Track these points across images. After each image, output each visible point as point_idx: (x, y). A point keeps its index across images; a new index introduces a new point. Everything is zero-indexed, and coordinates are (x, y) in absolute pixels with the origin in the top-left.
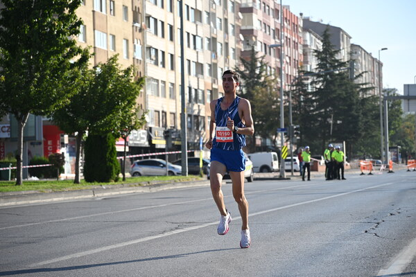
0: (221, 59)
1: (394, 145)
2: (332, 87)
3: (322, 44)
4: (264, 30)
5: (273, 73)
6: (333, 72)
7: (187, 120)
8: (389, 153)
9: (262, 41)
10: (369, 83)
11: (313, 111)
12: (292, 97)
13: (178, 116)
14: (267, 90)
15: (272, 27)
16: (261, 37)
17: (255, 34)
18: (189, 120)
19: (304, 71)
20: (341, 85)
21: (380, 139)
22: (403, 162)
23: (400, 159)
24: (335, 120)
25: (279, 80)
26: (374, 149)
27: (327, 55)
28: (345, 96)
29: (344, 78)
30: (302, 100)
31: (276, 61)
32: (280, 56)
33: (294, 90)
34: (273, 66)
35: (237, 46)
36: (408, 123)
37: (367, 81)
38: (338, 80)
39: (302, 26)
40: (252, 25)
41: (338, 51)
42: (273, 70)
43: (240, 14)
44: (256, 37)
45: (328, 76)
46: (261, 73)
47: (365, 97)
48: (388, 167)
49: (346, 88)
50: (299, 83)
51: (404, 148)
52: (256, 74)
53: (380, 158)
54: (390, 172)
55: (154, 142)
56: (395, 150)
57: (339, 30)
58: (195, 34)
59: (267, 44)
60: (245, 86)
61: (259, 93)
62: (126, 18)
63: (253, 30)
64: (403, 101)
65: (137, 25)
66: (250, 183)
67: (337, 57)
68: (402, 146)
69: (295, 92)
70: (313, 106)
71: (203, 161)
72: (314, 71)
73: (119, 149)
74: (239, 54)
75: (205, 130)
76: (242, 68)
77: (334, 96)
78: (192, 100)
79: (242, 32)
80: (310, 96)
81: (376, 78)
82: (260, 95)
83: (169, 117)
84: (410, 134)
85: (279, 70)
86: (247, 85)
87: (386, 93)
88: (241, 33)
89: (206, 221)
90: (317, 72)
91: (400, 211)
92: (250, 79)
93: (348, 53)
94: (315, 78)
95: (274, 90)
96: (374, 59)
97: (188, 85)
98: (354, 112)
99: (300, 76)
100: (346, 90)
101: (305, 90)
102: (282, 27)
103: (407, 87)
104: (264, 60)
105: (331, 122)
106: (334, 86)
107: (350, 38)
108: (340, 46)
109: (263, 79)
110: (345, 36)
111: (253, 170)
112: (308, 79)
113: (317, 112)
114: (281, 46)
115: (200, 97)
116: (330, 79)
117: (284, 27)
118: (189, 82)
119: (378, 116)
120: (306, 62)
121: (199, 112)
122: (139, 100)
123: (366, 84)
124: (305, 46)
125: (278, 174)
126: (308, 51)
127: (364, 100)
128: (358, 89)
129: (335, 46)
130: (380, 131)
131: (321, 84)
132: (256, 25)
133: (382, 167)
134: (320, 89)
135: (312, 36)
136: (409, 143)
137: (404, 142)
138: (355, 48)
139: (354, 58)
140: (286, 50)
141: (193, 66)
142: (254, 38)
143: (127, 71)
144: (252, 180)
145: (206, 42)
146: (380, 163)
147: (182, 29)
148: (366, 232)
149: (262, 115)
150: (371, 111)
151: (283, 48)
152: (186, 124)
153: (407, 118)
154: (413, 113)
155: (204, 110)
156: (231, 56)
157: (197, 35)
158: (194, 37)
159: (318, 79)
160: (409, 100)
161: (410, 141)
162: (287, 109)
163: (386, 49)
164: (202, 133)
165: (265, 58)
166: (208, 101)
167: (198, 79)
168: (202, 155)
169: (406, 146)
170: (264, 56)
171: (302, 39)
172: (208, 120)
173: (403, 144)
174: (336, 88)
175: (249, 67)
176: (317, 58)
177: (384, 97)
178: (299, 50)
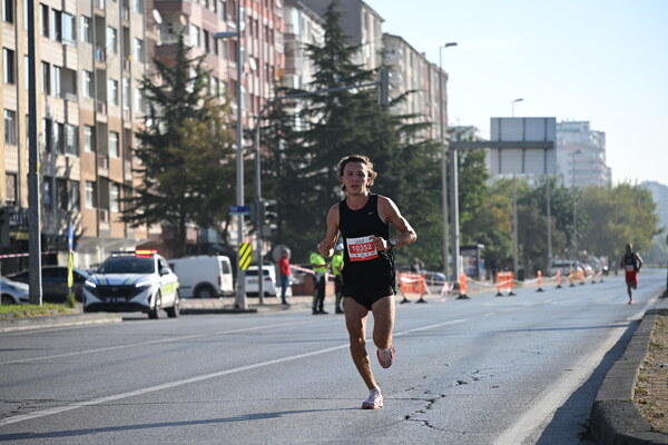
0: (114, 61)
1: (471, 243)
2: (345, 122)
3: (323, 32)
4: (204, 3)
5: (221, 91)
6: (345, 92)
7: (42, 188)
8: (460, 258)
10: (420, 115)
11: (305, 171)
12: (262, 143)
13: (24, 179)
14: (209, 126)
17: (185, 10)
18: (47, 188)
19: (285, 89)
20: (362, 118)
21: (441, 229)
22: (488, 278)
23: (482, 272)
25: (234, 106)
26: (430, 251)
27: (334, 56)
28: (371, 140)
29: (366, 105)
30: (282, 147)
31: (228, 67)
32: (235, 54)
33: (265, 128)
34: (222, 76)
35: (147, 34)
36: (499, 198)
37: (417, 111)
38: (357, 108)
41: (356, 48)
42: (222, 85)
44: (187, 17)
45: (336, 100)
46: (196, 90)
47: (411, 142)
48: (457, 287)
49: (374, 123)
50: (276, 112)
51: (491, 248)
52: (186, 93)
53: (441, 269)
54: (462, 297)
56: (473, 252)
57: (359, 4)
58: (59, 8)
59: (210, 31)
60: (163, 119)
61: (193, 134)
63: (180, 1)
64: (488, 151)
66: (172, 320)
67: (355, 60)
68: (486, 244)
69: (268, 131)
70: (305, 162)
71: (75, 273)
72: (308, 89)
74: (152, 50)
75: (79, 209)
76: (158, 81)
77: (349, 140)
78: (54, 147)
79: (159, 5)
80: (299, 141)
81: (435, 105)
82: (195, 137)
83: (5, 183)
84: (503, 220)
85: (234, 86)
86: (168, 117)
87: (454, 134)
88: (155, 8)
90: (314, 89)
91: (477, 376)
92: (175, 103)
93: (377, 52)
94: (309, 103)
95: (224, 127)
96: (429, 66)
97: (44, 115)
99: (277, 100)
100: (372, 128)
101: (289, 127)
103: (497, 123)
104: (204, 65)
106: (348, 119)
107: (382, 21)
108: (360, 37)
109: (201, 103)
110: (371, 17)
111: (180, 293)
112: (294, 105)
113: (313, 174)
114: (238, 35)
115: (70, 141)
116: (339, 105)
118: (47, 108)
119: (437, 183)
120: (290, 69)
121: (67, 172)
123: (413, 116)
124: (289, 36)
125: (230, 302)
126: (295, 46)
127: (410, 149)
128: (397, 127)
129: (350, 37)
130: (442, 213)
131: (321, 115)
133: (446, 288)
134: (319, 125)
135: (303, 15)
136: (502, 238)
137: (491, 235)
138: (391, 43)
139: (389, 64)
140: (249, 45)
141: (55, 75)
142: (182, 19)
144: (177, 312)
145: (83, 26)
146: (441, 279)
148: (407, 418)
149: (199, 178)
150: (422, 171)
151: (242, 40)
152: (39, 196)
153: (496, 187)
154: (510, 176)
155: (76, 168)
156: (135, 56)
157: (63, 11)
158: (58, 14)
159: (316, 106)
160: (500, 149)
161: (504, 234)
162: (252, 168)
163: (455, 44)
164: (73, 216)
165: (206, 59)
166: (87, 149)
167: (66, 102)
168: (74, 261)
169: (495, 244)
170: (204, 56)
171: (283, 22)
172: (87, 190)
173: (489, 240)
174: (353, 124)
175: (173, 78)
176: (313, 62)
177: (451, 143)
178: (277, 44)
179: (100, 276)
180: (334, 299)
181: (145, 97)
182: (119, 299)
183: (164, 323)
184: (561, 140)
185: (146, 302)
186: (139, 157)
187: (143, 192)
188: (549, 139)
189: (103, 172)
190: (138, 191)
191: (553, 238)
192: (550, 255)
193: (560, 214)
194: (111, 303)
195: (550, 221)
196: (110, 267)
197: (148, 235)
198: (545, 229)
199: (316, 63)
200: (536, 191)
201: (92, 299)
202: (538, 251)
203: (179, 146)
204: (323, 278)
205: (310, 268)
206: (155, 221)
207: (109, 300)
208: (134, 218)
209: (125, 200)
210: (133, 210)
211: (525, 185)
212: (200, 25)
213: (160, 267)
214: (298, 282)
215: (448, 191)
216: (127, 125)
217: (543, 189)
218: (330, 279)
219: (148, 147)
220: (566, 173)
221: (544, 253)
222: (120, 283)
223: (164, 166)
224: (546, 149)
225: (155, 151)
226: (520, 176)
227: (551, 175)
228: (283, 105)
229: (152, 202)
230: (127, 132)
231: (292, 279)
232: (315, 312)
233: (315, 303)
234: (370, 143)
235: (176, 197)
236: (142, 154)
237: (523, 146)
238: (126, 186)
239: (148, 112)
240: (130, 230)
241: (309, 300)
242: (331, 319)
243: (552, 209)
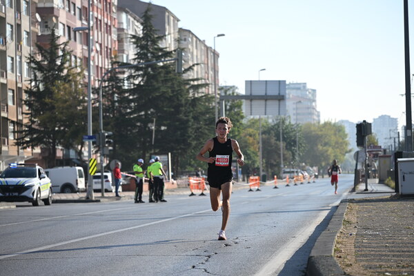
0: (11, 45)
2: (155, 83)
3: (142, 27)
4: (67, 9)
5: (78, 64)
6: (155, 64)
9: (65, 23)
10: (201, 79)
11: (130, 113)
12: (103, 96)
14: (71, 86)
15: (78, 5)
16: (63, 17)
17: (55, 13)
19: (118, 62)
20: (166, 81)
22: (244, 180)
23: (240, 176)
24: (158, 125)
25: (86, 74)
27: (148, 42)
28: (171, 95)
29: (170, 72)
30: (116, 99)
31: (82, 49)
32: (87, 41)
33: (105, 87)
34: (79, 55)
35: (32, 28)
36: (251, 130)
37: (200, 76)
38: (162, 75)
39: (116, 4)
40: (53, 2)
41: (162, 37)
42: (78, 60)
44: (57, 18)
45: (150, 69)
46: (63, 63)
47: (196, 96)
49: (173, 84)
50: (112, 77)
52: (57, 65)
57: (164, 10)
59: (72, 27)
60: (42, 81)
61: (61, 91)
63: (53, 8)
64: (243, 101)
66: (47, 207)
67: (162, 45)
69: (107, 89)
70: (130, 108)
72: (132, 62)
74: (35, 38)
76: (39, 58)
77: (157, 94)
79: (39, 10)
80: (126, 95)
81: (211, 73)
82: (62, 93)
84: (253, 144)
85: (86, 61)
86: (45, 80)
88: (37, 12)
90: (136, 63)
91: (237, 241)
92: (49, 71)
93: (175, 40)
94: (133, 71)
95: (80, 86)
96: (207, 48)
98: (182, 116)
99: (113, 69)
100: (172, 87)
101: (121, 86)
102: (91, 5)
103: (250, 84)
104: (67, 47)
105: (153, 128)
106: (157, 81)
107: (178, 20)
108: (165, 30)
109: (65, 71)
110: (172, 18)
111: (52, 190)
112: (124, 73)
113: (136, 115)
114: (89, 30)
116: (152, 73)
117: (93, 5)
119: (212, 121)
120: (121, 50)
123: (197, 79)
124: (120, 30)
125: (84, 195)
126: (124, 37)
127: (195, 100)
128: (188, 87)
129: (159, 30)
131: (140, 79)
132: (57, 2)
134: (139, 85)
135: (129, 17)
136: (252, 155)
137: (246, 153)
138: (184, 34)
139: (182, 47)
140: (96, 35)
142: (54, 18)
144: (51, 203)
148: (194, 267)
149: (64, 118)
150: (203, 114)
151: (91, 32)
153: (249, 123)
154: (257, 117)
156: (24, 42)
159: (137, 73)
160: (251, 100)
161: (253, 153)
162: (97, 112)
163: (224, 35)
165: (69, 44)
169: (248, 159)
170: (68, 42)
171: (116, 21)
174: (160, 85)
175: (48, 56)
176: (135, 46)
177: (221, 96)
178: (112, 35)
179: (2, 180)
180: (148, 193)
181: (30, 67)
182: (17, 194)
183: (42, 209)
184: (289, 94)
185: (31, 195)
186: (27, 105)
187: (29, 127)
188: (281, 94)
189: (4, 115)
190: (26, 126)
191: (284, 155)
192: (282, 166)
193: (288, 140)
194: (9, 196)
195: (282, 144)
196: (8, 173)
197: (32, 153)
198: (279, 149)
199: (137, 47)
200: (273, 126)
202: (275, 163)
203: (52, 99)
204: (141, 180)
205: (133, 174)
206: (37, 145)
207: (8, 194)
208: (23, 143)
209: (18, 132)
210: (23, 138)
211: (266, 122)
213: (40, 174)
214: (126, 183)
216: (19, 85)
217: (278, 125)
218: (146, 181)
219: (33, 99)
220: (292, 115)
221: (278, 165)
222: (15, 184)
223: (43, 111)
224: (279, 100)
225: (37, 101)
226: (263, 117)
227: (283, 116)
228: (117, 73)
229: (35, 133)
230: (20, 89)
231: (122, 181)
232: (137, 201)
233: (136, 196)
234: (170, 96)
235: (50, 130)
236: (28, 103)
237: (266, 98)
238: (19, 123)
239: (33, 78)
240: (21, 151)
241: (133, 194)
242: (147, 206)
243: (283, 137)
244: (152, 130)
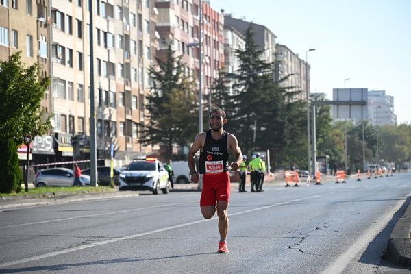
0: (134, 58)
1: (322, 155)
2: (256, 91)
3: (244, 43)
4: (181, 27)
5: (191, 74)
6: (256, 75)
7: (97, 125)
8: (316, 163)
10: (295, 87)
11: (235, 116)
12: (212, 101)
13: (87, 121)
14: (184, 93)
15: (191, 24)
16: (179, 35)
17: (171, 31)
18: (99, 125)
19: (225, 73)
20: (265, 89)
21: (307, 147)
22: (331, 174)
23: (328, 170)
24: (259, 127)
25: (198, 82)
26: (300, 159)
27: (250, 56)
28: (270, 100)
29: (268, 81)
30: (223, 104)
31: (195, 62)
32: (198, 55)
33: (214, 94)
34: (191, 66)
35: (152, 44)
36: (337, 131)
37: (294, 85)
38: (262, 84)
39: (223, 23)
40: (169, 21)
41: (262, 52)
42: (191, 71)
43: (155, 9)
44: (173, 35)
45: (251, 79)
46: (178, 74)
47: (291, 101)
48: (315, 178)
49: (271, 92)
50: (220, 86)
51: (333, 158)
52: (172, 75)
53: (307, 168)
54: (318, 184)
55: (60, 149)
56: (323, 160)
57: (263, 28)
58: (106, 31)
59: (185, 43)
60: (160, 89)
61: (176, 97)
62: (30, 12)
63: (168, 28)
64: (331, 106)
65: (41, 19)
66: (165, 195)
67: (261, 58)
68: (331, 156)
69: (215, 96)
70: (235, 112)
71: (114, 170)
72: (236, 73)
73: (22, 157)
74: (155, 53)
75: (116, 137)
76: (158, 69)
77: (258, 100)
78: (103, 104)
79: (158, 29)
80: (232, 100)
81: (304, 82)
82: (177, 99)
83: (77, 123)
84: (339, 143)
85: (198, 72)
86: (163, 88)
88: (156, 30)
89: (117, 236)
90: (239, 73)
91: (326, 225)
92: (167, 80)
93: (273, 54)
94: (237, 80)
95: (192, 93)
96: (301, 61)
97: (98, 87)
98: (278, 119)
99: (220, 79)
100: (270, 94)
101: (227, 93)
102: (202, 24)
103: (336, 91)
104: (182, 60)
105: (254, 129)
106: (258, 89)
107: (275, 37)
108: (264, 45)
109: (180, 81)
110: (270, 35)
112: (229, 82)
113: (239, 118)
114: (200, 44)
115: (112, 100)
116: (253, 82)
117: (203, 24)
118: (100, 83)
119: (304, 123)
120: (227, 63)
121: (110, 117)
122: (43, 103)
123: (292, 87)
124: (226, 45)
125: (195, 185)
126: (230, 51)
127: (290, 105)
128: (283, 94)
129: (259, 46)
130: (307, 139)
131: (243, 87)
132: (173, 22)
133: (309, 178)
134: (242, 92)
135: (234, 34)
136: (339, 152)
137: (333, 151)
138: (280, 49)
139: (279, 60)
140: (206, 50)
141: (104, 66)
142: (170, 36)
143: (31, 70)
144: (168, 191)
145: (118, 40)
146: (307, 174)
147: (91, 25)
149: (179, 120)
150: (297, 117)
151: (202, 47)
152: (96, 129)
153: (336, 125)
154: (343, 120)
155: (115, 115)
156: (145, 56)
157: (108, 32)
158: (105, 34)
159: (241, 82)
160: (338, 105)
161: (340, 150)
162: (207, 115)
163: (314, 49)
164: (113, 140)
166: (120, 104)
167: (109, 80)
168: (113, 164)
169: (335, 156)
170: (182, 56)
171: (223, 38)
172: (120, 126)
173: (332, 153)
174: (260, 92)
175: (165, 67)
176: (239, 59)
177: (312, 102)
178: (220, 49)
179: (128, 172)
181: (151, 77)
182: (137, 184)
183: (161, 196)
184: (370, 100)
185: (151, 186)
187: (150, 128)
188: (364, 100)
189: (129, 117)
190: (147, 127)
191: (366, 152)
192: (364, 162)
193: (369, 140)
194: (133, 186)
195: (364, 143)
196: (133, 167)
197: (153, 150)
198: (362, 147)
199: (241, 60)
200: (357, 128)
201: (123, 184)
202: (358, 159)
203: (169, 103)
204: (244, 173)
206: (156, 143)
207: (132, 184)
208: (145, 141)
209: (140, 132)
210: (144, 137)
211: (351, 124)
212: (180, 39)
213: (159, 167)
215: (310, 127)
216: (141, 92)
217: (361, 126)
218: (248, 174)
219: (153, 104)
220: (373, 118)
221: (361, 161)
222: (138, 176)
223: (161, 113)
224: (362, 105)
225: (156, 106)
226: (348, 119)
227: (365, 119)
228: (224, 82)
229: (154, 133)
230: (142, 96)
232: (240, 191)
233: (240, 186)
234: (269, 102)
235: (167, 130)
236: (149, 108)
237: (350, 103)
238: (141, 125)
239: (153, 86)
240: (143, 148)
241: (237, 185)
242: (249, 195)
243: (365, 137)
244: (253, 131)
